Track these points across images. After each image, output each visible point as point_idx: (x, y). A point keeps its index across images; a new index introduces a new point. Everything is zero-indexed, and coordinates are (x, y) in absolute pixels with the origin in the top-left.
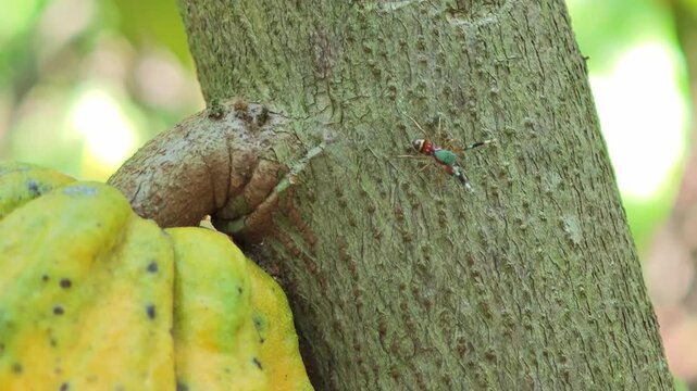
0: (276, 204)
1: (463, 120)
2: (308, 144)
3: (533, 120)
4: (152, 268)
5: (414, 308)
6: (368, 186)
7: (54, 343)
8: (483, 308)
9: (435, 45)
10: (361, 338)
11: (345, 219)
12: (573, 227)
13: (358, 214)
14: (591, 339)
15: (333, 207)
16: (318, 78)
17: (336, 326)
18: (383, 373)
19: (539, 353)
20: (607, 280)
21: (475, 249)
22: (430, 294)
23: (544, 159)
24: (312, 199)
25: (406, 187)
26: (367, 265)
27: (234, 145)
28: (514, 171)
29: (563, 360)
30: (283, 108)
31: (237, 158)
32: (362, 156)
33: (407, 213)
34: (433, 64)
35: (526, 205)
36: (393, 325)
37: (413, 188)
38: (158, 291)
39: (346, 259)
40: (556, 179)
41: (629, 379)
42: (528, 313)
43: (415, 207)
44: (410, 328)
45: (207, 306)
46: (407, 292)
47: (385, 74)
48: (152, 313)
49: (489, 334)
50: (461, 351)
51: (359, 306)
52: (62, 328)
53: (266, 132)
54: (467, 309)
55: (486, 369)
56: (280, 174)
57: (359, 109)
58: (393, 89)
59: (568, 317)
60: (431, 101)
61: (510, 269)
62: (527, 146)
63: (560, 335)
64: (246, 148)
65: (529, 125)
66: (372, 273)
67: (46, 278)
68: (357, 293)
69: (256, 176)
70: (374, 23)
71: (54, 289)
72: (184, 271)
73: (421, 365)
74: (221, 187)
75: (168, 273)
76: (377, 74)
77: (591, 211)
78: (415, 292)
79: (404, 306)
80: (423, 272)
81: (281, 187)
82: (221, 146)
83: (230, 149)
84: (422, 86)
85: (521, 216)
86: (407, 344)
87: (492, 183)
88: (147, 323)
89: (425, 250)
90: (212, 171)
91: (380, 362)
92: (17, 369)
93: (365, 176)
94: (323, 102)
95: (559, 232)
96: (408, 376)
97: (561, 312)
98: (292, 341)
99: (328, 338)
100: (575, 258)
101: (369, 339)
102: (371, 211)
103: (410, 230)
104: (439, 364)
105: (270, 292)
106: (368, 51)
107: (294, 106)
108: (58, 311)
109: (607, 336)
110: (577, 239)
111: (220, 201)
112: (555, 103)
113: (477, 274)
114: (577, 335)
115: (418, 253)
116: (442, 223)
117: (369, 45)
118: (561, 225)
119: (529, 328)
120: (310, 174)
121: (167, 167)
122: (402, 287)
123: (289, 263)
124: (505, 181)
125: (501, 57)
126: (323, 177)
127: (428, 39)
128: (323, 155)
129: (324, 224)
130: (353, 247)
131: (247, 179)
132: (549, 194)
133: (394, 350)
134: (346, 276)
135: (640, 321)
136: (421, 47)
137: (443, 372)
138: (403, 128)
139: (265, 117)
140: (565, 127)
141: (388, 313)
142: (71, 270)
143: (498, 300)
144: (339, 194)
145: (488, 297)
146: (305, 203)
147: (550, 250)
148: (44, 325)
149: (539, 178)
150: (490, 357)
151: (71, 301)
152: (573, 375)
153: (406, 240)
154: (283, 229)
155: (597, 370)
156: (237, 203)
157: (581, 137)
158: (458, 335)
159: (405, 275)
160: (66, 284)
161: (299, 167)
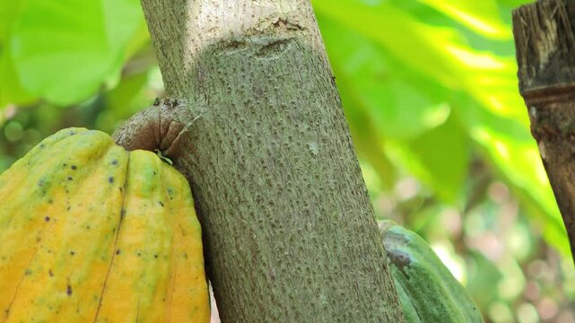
0: (179, 141)
1: (261, 101)
2: (195, 115)
3: (295, 101)
4: (115, 163)
5: (238, 183)
6: (219, 131)
7: (67, 192)
8: (268, 182)
9: (249, 69)
10: (218, 199)
11: (210, 146)
12: (314, 148)
13: (215, 143)
14: (321, 197)
15: (205, 141)
16: (200, 86)
17: (209, 193)
18: (227, 214)
19: (294, 202)
20: (331, 171)
21: (265, 156)
22: (245, 176)
23: (301, 118)
24: (197, 138)
25: (235, 130)
26: (219, 166)
27: (162, 115)
28: (285, 122)
29: (306, 205)
30: (186, 100)
31: (163, 121)
32: (216, 118)
33: (235, 142)
34: (248, 77)
35: (290, 138)
36: (230, 191)
37: (238, 131)
38: (117, 172)
39: (211, 164)
40: (306, 127)
41: (341, 215)
42: (290, 184)
43: (239, 139)
44: (237, 192)
45: (139, 179)
46: (236, 176)
47: (226, 82)
48: (111, 180)
49: (270, 194)
50: (258, 201)
51: (217, 184)
52: (71, 186)
53: (176, 110)
54: (261, 182)
55: (269, 208)
56: (181, 127)
57: (215, 98)
58: (229, 88)
59: (309, 186)
60: (246, 92)
61: (281, 165)
62: (292, 112)
63: (305, 194)
64: (166, 117)
65: (293, 103)
66: (222, 169)
67: (65, 165)
68: (216, 178)
69: (171, 128)
70: (222, 60)
71: (69, 170)
72: (132, 165)
73: (242, 208)
74: (157, 134)
75: (123, 165)
76: (223, 82)
77: (324, 140)
78: (239, 176)
79: (234, 183)
80: (242, 167)
81: (181, 133)
82: (156, 116)
83: (160, 117)
84: (243, 87)
85: (287, 142)
86: (236, 199)
87: (274, 128)
88: (109, 184)
89: (243, 157)
90: (152, 127)
91: (226, 208)
92: (51, 202)
93: (217, 127)
94: (202, 96)
95: (306, 150)
96: (237, 214)
97: (307, 184)
98: (190, 201)
99: (206, 200)
100: (314, 161)
101: (221, 199)
102: (221, 142)
103: (236, 150)
104: (249, 207)
105: (179, 181)
106: (219, 73)
107: (191, 99)
108: (70, 179)
109: (330, 196)
110: (315, 152)
111: (158, 140)
112: (308, 94)
113: (265, 167)
114: (314, 194)
115: (240, 159)
116: (250, 146)
117: (219, 70)
118: (308, 146)
119: (289, 191)
120: (195, 127)
121: (133, 126)
122: (233, 174)
123: (190, 168)
124: (281, 127)
125: (281, 74)
126: (201, 128)
127: (246, 67)
128: (201, 119)
129: (202, 149)
130: (214, 158)
131: (167, 130)
132: (302, 133)
133: (231, 202)
134: (212, 171)
135: (350, 191)
136: (243, 70)
137: (251, 211)
138: (233, 105)
139: (176, 104)
140: (312, 104)
141: (228, 186)
142: (76, 162)
143: (275, 179)
144: (208, 135)
145: (271, 177)
146: (193, 139)
147: (302, 158)
148: (63, 184)
149: (297, 126)
150: (271, 204)
151: (76, 176)
152: (311, 212)
153: (235, 154)
154: (186, 153)
155: (323, 210)
156: (164, 141)
157: (322, 109)
158: (257, 194)
159: (234, 169)
160: (74, 168)
161: (190, 124)
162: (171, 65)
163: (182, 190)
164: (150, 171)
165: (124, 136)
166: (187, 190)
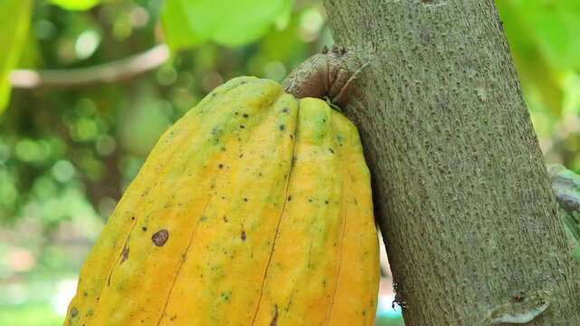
0: (348, 88)
1: (429, 48)
2: (362, 62)
3: (463, 46)
4: (285, 111)
5: (407, 130)
6: (388, 78)
7: (239, 140)
8: (437, 128)
9: (416, 16)
10: (387, 145)
11: (379, 93)
12: (482, 93)
13: (384, 90)
14: (489, 142)
15: (374, 88)
16: (368, 34)
17: (378, 140)
18: (396, 159)
19: (463, 147)
20: (499, 117)
21: (433, 103)
22: (413, 122)
23: (469, 64)
24: (365, 85)
25: (403, 78)
26: (388, 113)
27: (330, 63)
28: (452, 68)
29: (475, 151)
30: (354, 47)
31: (331, 68)
32: (384, 65)
33: (403, 89)
34: (415, 24)
35: (458, 84)
36: (399, 137)
37: (406, 78)
38: (287, 120)
39: (380, 111)
40: (474, 72)
41: (509, 160)
42: (458, 130)
43: (407, 86)
44: (406, 138)
45: (309, 127)
46: (404, 123)
47: (394, 29)
48: (282, 128)
49: (438, 140)
50: (427, 147)
51: (385, 131)
52: (243, 133)
53: (344, 58)
54: (429, 128)
55: (438, 154)
56: (350, 74)
57: (383, 45)
58: (397, 35)
59: (478, 132)
60: (414, 40)
61: (450, 111)
62: (460, 58)
63: (473, 140)
64: (335, 64)
65: (461, 49)
66: (390, 116)
67: (237, 113)
68: (384, 125)
69: (339, 76)
70: (389, 8)
71: (241, 118)
72: (301, 113)
73: (411, 154)
74: (325, 82)
75: (293, 113)
76: (391, 30)
77: (492, 86)
78: (407, 122)
79: (403, 129)
80: (410, 113)
81: (350, 80)
82: (325, 64)
83: (329, 66)
84: (410, 34)
85: (455, 88)
86: (405, 145)
87: (442, 74)
88: (279, 132)
89: (411, 104)
90: (320, 75)
91: (395, 154)
92: (224, 149)
93: (385, 73)
94: (370, 43)
95: (474, 95)
96: (406, 159)
97: (475, 130)
98: (358, 147)
99: (375, 147)
100: (482, 107)
101: (390, 145)
102: (389, 89)
103: (404, 96)
104: (417, 153)
105: (347, 126)
106: (387, 20)
107: (359, 47)
108: (242, 127)
109: (498, 142)
110: (484, 98)
111: (326, 88)
112: (476, 39)
113: (433, 114)
114: (483, 140)
115: (408, 105)
116: (418, 92)
117: (386, 17)
118: (476, 92)
119: (458, 137)
120: (363, 74)
121: (302, 74)
122: (402, 121)
123: (358, 115)
124: (449, 73)
125: (448, 20)
126: (369, 75)
127: (413, 13)
128: (369, 66)
129: (370, 96)
130: (382, 104)
131: (336, 77)
132: (470, 79)
133: (400, 148)
134: (380, 118)
135: (519, 136)
136: (410, 17)
137: (419, 156)
138: (401, 52)
139: (344, 52)
140: (480, 50)
141: (396, 133)
142: (248, 111)
143: (444, 125)
144: (376, 82)
145: (439, 123)
146: (361, 87)
147: (470, 104)
148: (236, 132)
149: (465, 72)
150: (440, 149)
151: (248, 123)
152: (480, 157)
153: (403, 100)
154: (354, 100)
155: (492, 155)
156: (333, 89)
157: (490, 54)
158: (425, 140)
159: (403, 115)
160: (246, 116)
161: (358, 71)
162: (339, 13)
163: (351, 137)
164: (319, 119)
165: (294, 84)
166: (356, 137)
